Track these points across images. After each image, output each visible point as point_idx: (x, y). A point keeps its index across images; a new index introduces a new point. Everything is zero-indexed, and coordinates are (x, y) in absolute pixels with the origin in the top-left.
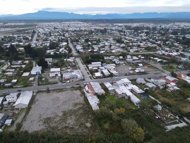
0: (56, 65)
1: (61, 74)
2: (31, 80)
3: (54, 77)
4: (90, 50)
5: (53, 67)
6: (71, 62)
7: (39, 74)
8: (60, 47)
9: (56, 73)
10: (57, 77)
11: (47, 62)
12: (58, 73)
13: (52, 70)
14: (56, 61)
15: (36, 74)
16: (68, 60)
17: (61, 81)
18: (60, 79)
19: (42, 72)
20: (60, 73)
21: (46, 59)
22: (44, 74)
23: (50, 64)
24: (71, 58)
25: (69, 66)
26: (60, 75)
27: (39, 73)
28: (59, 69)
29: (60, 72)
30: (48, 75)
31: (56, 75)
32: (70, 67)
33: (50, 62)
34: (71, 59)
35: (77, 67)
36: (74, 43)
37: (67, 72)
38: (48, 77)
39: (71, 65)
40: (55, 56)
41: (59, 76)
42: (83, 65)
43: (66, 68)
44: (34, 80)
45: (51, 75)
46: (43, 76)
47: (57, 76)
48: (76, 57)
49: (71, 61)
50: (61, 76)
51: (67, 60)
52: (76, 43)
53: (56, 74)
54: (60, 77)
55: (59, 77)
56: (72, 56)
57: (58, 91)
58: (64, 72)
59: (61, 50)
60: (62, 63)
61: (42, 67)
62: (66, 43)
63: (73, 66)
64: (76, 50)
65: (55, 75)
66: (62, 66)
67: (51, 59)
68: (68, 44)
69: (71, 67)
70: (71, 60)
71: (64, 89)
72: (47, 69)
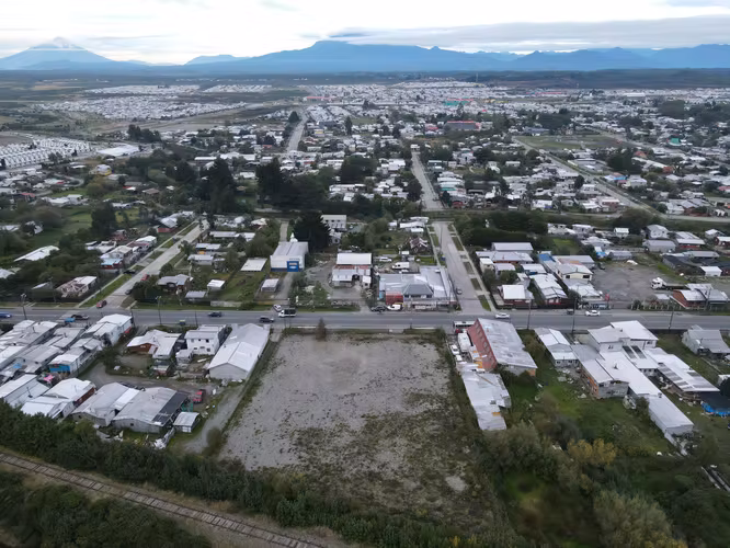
0: (357, 243)
1: (372, 275)
2: (268, 288)
3: (347, 285)
4: (490, 195)
5: (345, 248)
6: (415, 236)
7: (298, 269)
8: (381, 177)
9: (354, 272)
10: (358, 287)
11: (326, 229)
12: (361, 272)
13: (343, 257)
14: (359, 227)
15: (285, 266)
16: (402, 226)
17: (371, 303)
18: (369, 294)
19: (309, 261)
20: (368, 271)
21: (325, 217)
22: (313, 269)
23: (339, 235)
24: (415, 221)
25: (404, 249)
26: (367, 280)
27: (298, 265)
28: (366, 258)
29: (372, 270)
30: (326, 275)
31: (356, 278)
32: (407, 253)
33: (336, 230)
35: (436, 257)
36: (433, 164)
37: (397, 270)
38: (327, 284)
39: (412, 246)
40: (358, 209)
41: (366, 284)
42: (459, 248)
43: (395, 256)
44: (278, 288)
45: (339, 276)
46: (309, 275)
47: (357, 283)
48: (434, 216)
49: (413, 230)
50: (371, 284)
51: (398, 225)
52: (438, 164)
53: (354, 276)
54: (368, 287)
55: (365, 287)
56: (419, 212)
57: (358, 340)
58: (386, 272)
59: (382, 185)
60: (379, 236)
61: (309, 245)
62: (402, 163)
63: (419, 252)
64: (438, 189)
65: (350, 279)
66: (378, 246)
67: (343, 218)
68: (409, 165)
69: (412, 254)
70: (414, 225)
71: (377, 332)
72: (326, 254)
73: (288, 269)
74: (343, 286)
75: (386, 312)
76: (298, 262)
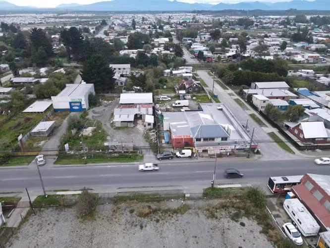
0: (139, 84)
1: (154, 114)
2: (39, 133)
3: (129, 125)
5: (129, 89)
6: (186, 79)
7: (81, 109)
8: (154, 46)
9: (136, 111)
10: (140, 127)
11: (111, 72)
12: (143, 111)
13: (126, 97)
14: (138, 73)
15: (68, 107)
16: (174, 72)
17: (156, 148)
18: (153, 135)
19: (93, 101)
20: (151, 110)
21: (111, 66)
22: (97, 109)
23: (124, 79)
24: (182, 69)
25: (180, 89)
26: (150, 119)
27: (81, 106)
28: (148, 97)
29: (154, 108)
30: (108, 115)
31: (138, 117)
32: (183, 92)
33: (122, 76)
34: (184, 71)
36: (186, 40)
38: (108, 125)
39: (187, 86)
41: (149, 124)
42: (225, 88)
43: (173, 95)
44: (52, 132)
45: (121, 116)
46: (90, 115)
47: (140, 122)
48: (195, 67)
49: (184, 75)
50: (155, 124)
51: (171, 72)
52: (189, 40)
53: (136, 115)
54: (152, 126)
55: (148, 127)
56: (184, 63)
57: (141, 215)
58: (167, 110)
59: (155, 51)
60: (157, 80)
61: (95, 87)
62: (167, 39)
63: (194, 91)
64: (192, 52)
65: (132, 118)
66: (157, 87)
67: (128, 66)
68: (171, 40)
69: (188, 93)
71: (169, 197)
72: (110, 95)
73: (71, 110)
74: (125, 126)
75: (175, 161)
76: (80, 103)
